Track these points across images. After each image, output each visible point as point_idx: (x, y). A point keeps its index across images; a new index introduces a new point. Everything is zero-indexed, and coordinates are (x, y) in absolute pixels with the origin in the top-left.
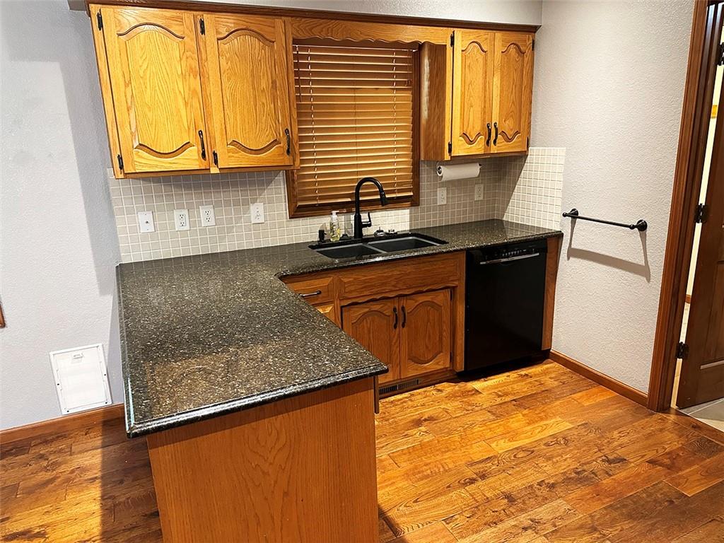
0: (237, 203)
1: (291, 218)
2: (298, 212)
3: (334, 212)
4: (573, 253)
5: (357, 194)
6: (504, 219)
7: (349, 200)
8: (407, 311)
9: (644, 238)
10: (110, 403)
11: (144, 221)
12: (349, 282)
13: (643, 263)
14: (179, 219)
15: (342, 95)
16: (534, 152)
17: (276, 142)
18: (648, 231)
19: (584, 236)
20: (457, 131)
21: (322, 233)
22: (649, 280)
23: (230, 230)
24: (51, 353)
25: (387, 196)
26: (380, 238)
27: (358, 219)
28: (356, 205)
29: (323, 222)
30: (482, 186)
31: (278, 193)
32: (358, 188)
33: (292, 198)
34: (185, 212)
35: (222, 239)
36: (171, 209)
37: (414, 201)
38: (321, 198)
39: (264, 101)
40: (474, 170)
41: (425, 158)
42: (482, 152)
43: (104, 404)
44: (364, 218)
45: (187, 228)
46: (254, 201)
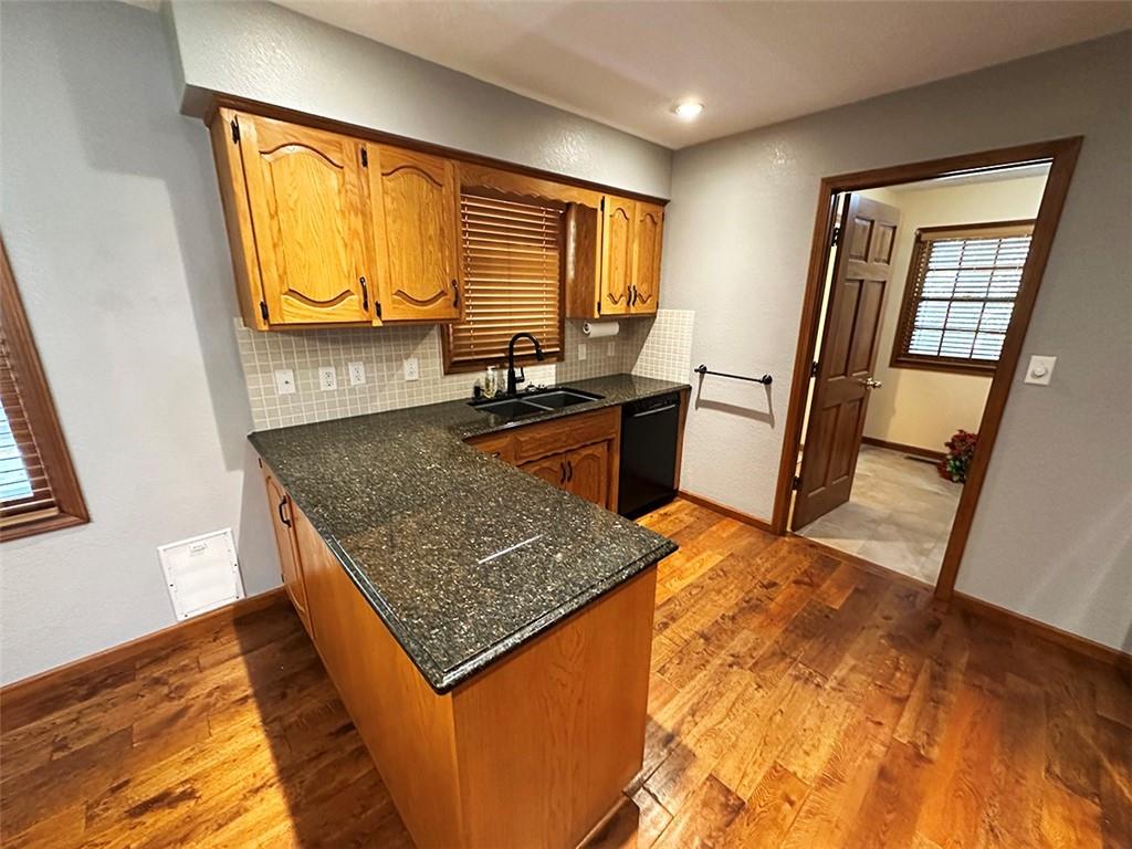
0: (389, 359)
1: (447, 373)
2: (453, 367)
3: (490, 368)
4: (701, 404)
5: (511, 350)
6: (633, 373)
7: (503, 355)
8: (573, 465)
9: (769, 391)
10: (242, 597)
11: (284, 381)
12: (526, 441)
13: (768, 412)
14: (326, 378)
15: (497, 249)
16: (662, 314)
17: (443, 293)
18: (773, 385)
19: (712, 389)
20: (605, 292)
21: (477, 390)
22: (773, 426)
23: (382, 388)
24: (161, 548)
25: (543, 351)
26: (532, 394)
27: (512, 374)
28: (510, 360)
29: (479, 378)
30: (614, 343)
31: (432, 348)
32: (512, 343)
33: (446, 353)
34: (332, 370)
35: (373, 399)
36: (316, 366)
37: (559, 357)
38: (477, 353)
39: (431, 248)
40: (613, 329)
41: (571, 314)
42: (623, 312)
43: (234, 600)
44: (518, 373)
45: (334, 387)
46: (407, 357)
